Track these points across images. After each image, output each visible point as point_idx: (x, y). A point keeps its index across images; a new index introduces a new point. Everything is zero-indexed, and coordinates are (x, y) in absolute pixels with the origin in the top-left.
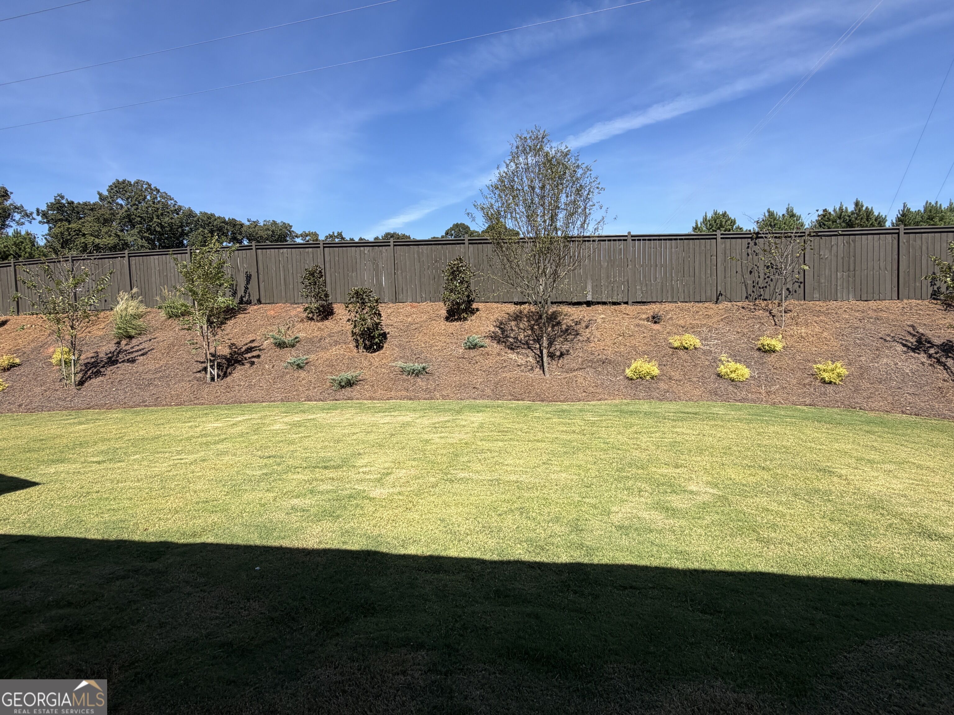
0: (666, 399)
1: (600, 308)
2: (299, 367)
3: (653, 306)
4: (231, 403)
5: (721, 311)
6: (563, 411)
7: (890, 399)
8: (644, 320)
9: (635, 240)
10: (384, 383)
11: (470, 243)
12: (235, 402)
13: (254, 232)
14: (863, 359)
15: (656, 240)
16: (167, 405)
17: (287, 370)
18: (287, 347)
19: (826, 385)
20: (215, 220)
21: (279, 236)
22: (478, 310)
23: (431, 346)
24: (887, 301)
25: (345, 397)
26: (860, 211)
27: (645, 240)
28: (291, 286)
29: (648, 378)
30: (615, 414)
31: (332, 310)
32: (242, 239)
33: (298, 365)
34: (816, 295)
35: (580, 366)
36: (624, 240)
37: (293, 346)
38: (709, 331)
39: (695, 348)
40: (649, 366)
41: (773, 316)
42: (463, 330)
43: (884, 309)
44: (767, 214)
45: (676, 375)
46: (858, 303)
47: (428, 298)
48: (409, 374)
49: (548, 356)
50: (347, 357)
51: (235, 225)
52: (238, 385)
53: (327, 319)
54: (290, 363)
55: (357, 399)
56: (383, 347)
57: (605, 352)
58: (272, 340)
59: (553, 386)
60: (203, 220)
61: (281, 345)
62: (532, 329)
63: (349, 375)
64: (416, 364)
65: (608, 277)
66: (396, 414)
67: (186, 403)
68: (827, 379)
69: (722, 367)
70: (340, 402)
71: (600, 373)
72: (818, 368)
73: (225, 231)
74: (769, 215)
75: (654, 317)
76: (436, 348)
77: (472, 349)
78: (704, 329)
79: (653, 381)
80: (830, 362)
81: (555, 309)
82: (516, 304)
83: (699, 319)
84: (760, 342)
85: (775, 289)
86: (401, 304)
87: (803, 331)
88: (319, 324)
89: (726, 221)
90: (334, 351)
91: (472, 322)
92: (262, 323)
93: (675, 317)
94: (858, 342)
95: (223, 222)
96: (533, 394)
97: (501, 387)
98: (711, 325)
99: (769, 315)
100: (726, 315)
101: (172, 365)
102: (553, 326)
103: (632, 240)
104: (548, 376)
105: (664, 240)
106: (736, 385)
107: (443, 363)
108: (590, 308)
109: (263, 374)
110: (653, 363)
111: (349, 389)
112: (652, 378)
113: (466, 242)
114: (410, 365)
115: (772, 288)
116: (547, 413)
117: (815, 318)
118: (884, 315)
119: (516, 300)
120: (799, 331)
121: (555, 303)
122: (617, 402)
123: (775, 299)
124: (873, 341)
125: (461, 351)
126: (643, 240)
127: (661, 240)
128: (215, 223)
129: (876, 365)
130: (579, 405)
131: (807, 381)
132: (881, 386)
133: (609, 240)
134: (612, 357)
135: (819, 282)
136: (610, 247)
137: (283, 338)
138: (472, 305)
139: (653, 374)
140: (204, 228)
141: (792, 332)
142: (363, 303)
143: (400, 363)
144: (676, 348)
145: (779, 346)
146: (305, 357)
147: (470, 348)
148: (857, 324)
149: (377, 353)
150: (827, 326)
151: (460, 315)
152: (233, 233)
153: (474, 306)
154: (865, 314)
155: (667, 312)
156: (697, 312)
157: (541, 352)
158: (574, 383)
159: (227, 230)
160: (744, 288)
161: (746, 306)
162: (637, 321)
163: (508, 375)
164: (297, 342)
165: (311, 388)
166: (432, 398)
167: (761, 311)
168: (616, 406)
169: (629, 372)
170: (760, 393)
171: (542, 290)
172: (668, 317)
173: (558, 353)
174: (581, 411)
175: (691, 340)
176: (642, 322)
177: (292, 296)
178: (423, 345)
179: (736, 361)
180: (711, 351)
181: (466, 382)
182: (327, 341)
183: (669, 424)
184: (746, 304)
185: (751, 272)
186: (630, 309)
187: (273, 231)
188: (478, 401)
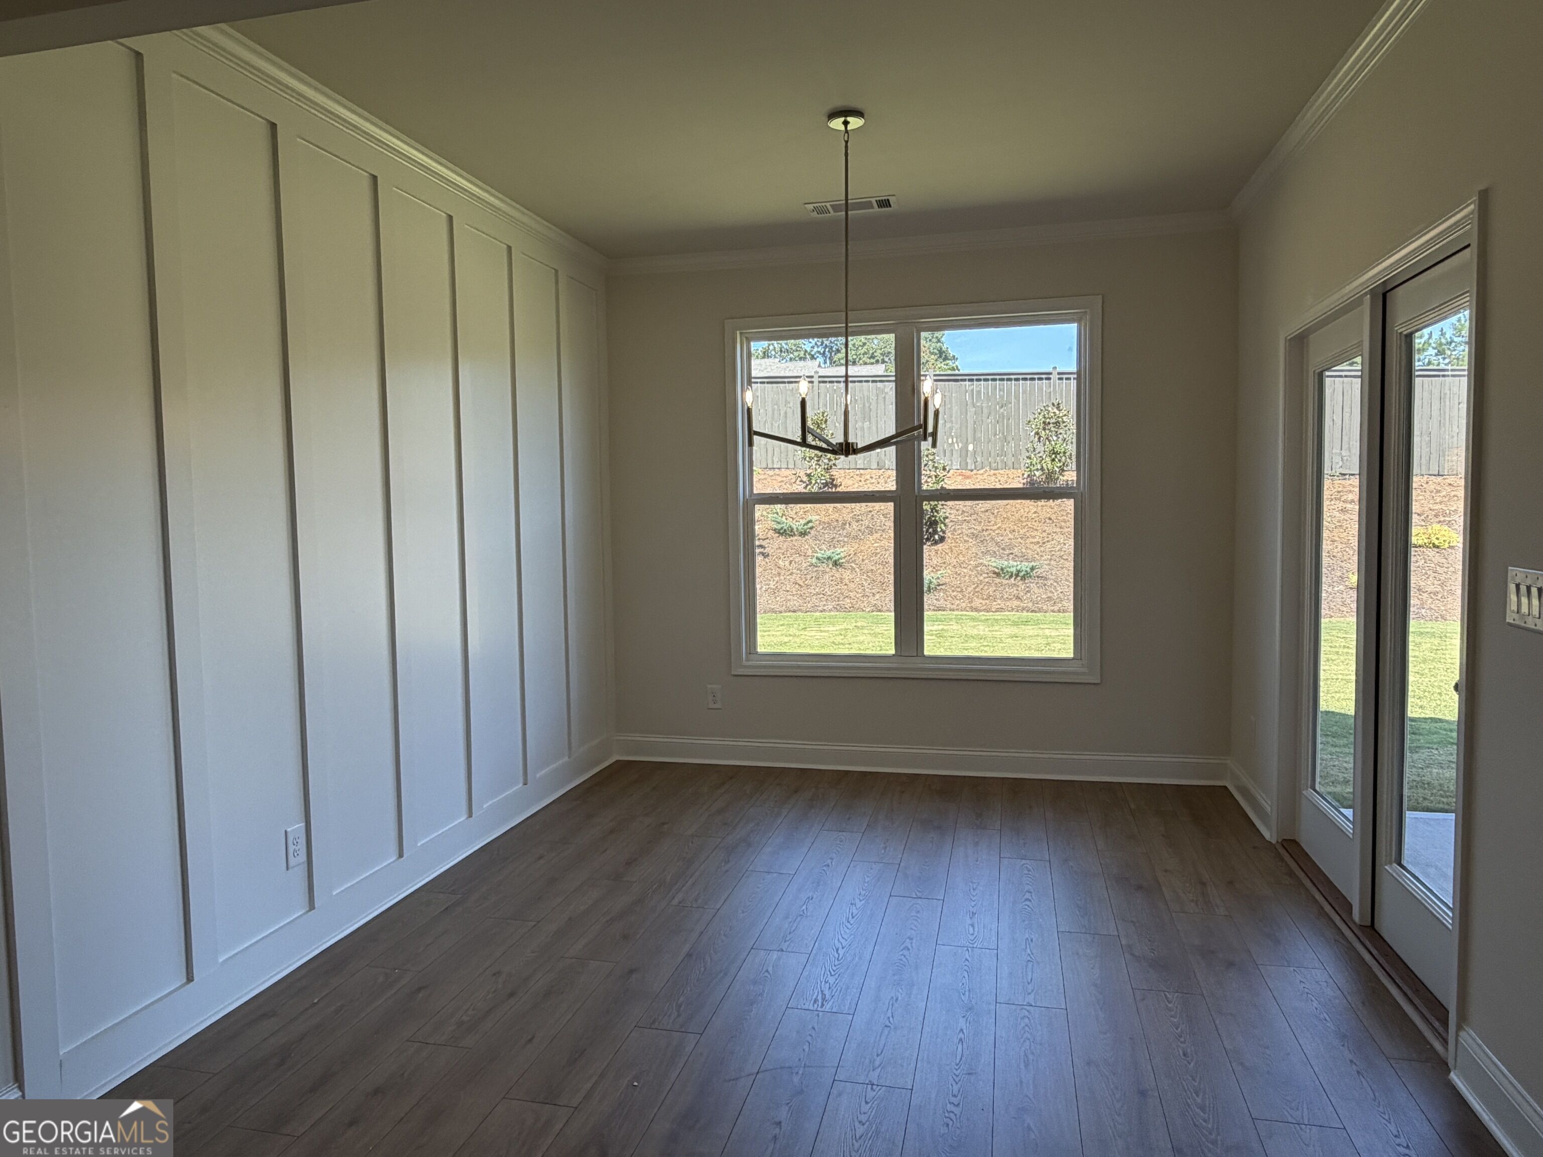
2: (836, 564)
17: (820, 569)
18: (794, 535)
33: (830, 562)
37: (803, 534)
39: (1452, 546)
47: (986, 463)
54: (820, 558)
58: (769, 525)
61: (784, 533)
90: (873, 542)
109: (779, 574)
114: (1007, 565)
137: (788, 522)
143: (990, 562)
144: (1419, 546)
146: (837, 550)
156: (1438, 491)
164: (811, 528)
175: (1441, 533)
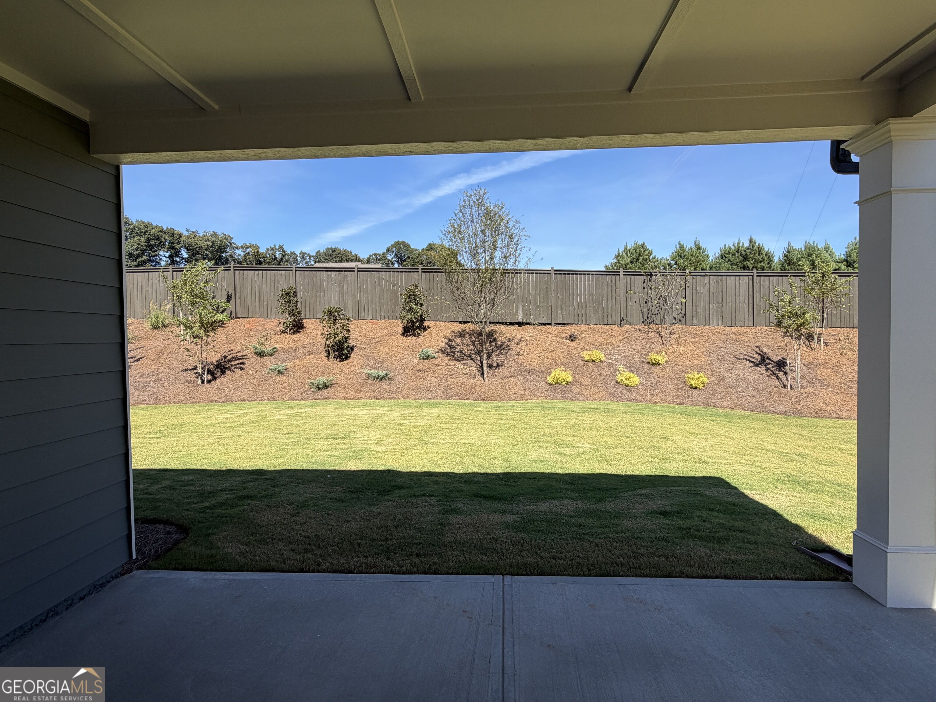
0: (578, 400)
1: (529, 327)
2: (280, 372)
3: (571, 327)
4: (223, 402)
5: (623, 333)
6: (499, 407)
7: (736, 400)
8: (563, 338)
9: (556, 274)
10: (354, 386)
11: (423, 272)
12: (227, 401)
13: (193, 242)
14: (722, 370)
15: (573, 274)
16: (166, 403)
17: (270, 375)
18: (266, 356)
19: (693, 390)
20: (153, 228)
21: (219, 247)
22: (429, 327)
23: (392, 357)
24: (745, 327)
25: (322, 397)
26: (753, 246)
27: (565, 274)
28: (265, 303)
29: (564, 383)
30: (538, 409)
31: (303, 325)
32: (180, 249)
33: (279, 371)
34: (695, 322)
35: (513, 374)
36: (548, 273)
37: (271, 355)
38: (613, 348)
39: (601, 361)
40: (565, 374)
41: (662, 337)
42: (417, 344)
43: (742, 333)
44: (678, 246)
45: (586, 382)
46: (724, 328)
47: (386, 316)
48: (374, 379)
49: (487, 367)
50: (321, 365)
51: (173, 234)
52: (227, 387)
53: (299, 332)
54: (271, 370)
55: (333, 399)
56: (350, 357)
57: (532, 363)
58: (253, 350)
59: (491, 389)
60: (139, 229)
61: (261, 354)
62: (474, 345)
63: (324, 379)
64: (380, 371)
65: (535, 303)
66: (369, 408)
67: (184, 402)
68: (694, 385)
69: (619, 375)
70: (319, 401)
71: (527, 380)
72: (688, 377)
73: (163, 240)
74: (680, 247)
75: (571, 337)
76: (395, 358)
77: (425, 359)
78: (609, 346)
79: (568, 386)
80: (696, 373)
81: (492, 328)
82: (460, 322)
83: (606, 339)
84: (649, 357)
85: (664, 316)
86: (363, 321)
87: (681, 349)
88: (293, 337)
89: (644, 252)
90: (308, 360)
91: (424, 337)
92: (240, 335)
93: (587, 336)
94: (720, 358)
95: (161, 231)
96: (476, 395)
97: (450, 389)
98: (614, 343)
99: (658, 336)
100: (625, 336)
101: (163, 370)
102: (491, 342)
103: (555, 274)
104: (487, 382)
105: (580, 274)
106: (629, 389)
107: (401, 371)
108: (521, 328)
109: (247, 378)
110: (568, 371)
111: (326, 391)
112: (567, 383)
113: (420, 270)
114: (374, 372)
115: (662, 315)
116: (487, 408)
117: (693, 340)
118: (742, 338)
119: (460, 320)
120: (678, 349)
121: (493, 323)
122: (540, 401)
123: (664, 324)
124: (731, 357)
125: (416, 361)
126: (564, 274)
127: (577, 274)
128: (153, 231)
129: (730, 375)
130: (512, 403)
131: (680, 387)
132: (731, 390)
133: (536, 273)
134: (537, 367)
135: (696, 311)
136: (537, 278)
137: (263, 348)
138: (424, 323)
139: (568, 380)
140: (140, 236)
141: (673, 350)
142: (335, 320)
143: (367, 371)
144: (587, 361)
145: (662, 361)
146: (284, 364)
147: (423, 359)
148: (721, 344)
149: (346, 362)
150: (700, 346)
151: (414, 331)
152: (171, 243)
153: (426, 324)
154: (728, 337)
155: (582, 332)
156: (605, 333)
157: (482, 363)
158: (507, 387)
159: (165, 239)
160: (641, 314)
161: (642, 329)
162: (558, 339)
163: (456, 380)
164: (275, 352)
165: (292, 390)
166: (395, 398)
167: (653, 333)
168: (539, 404)
169: (549, 379)
170: (646, 395)
171: (483, 313)
172: (582, 336)
173: (495, 365)
174: (512, 407)
175: (598, 354)
176: (561, 340)
177: (266, 313)
178: (384, 356)
179: (630, 371)
180: (613, 364)
181: (422, 386)
182: (301, 351)
183: (575, 415)
184: (642, 327)
185: (646, 302)
186: (552, 329)
187: (213, 242)
188: (432, 401)
